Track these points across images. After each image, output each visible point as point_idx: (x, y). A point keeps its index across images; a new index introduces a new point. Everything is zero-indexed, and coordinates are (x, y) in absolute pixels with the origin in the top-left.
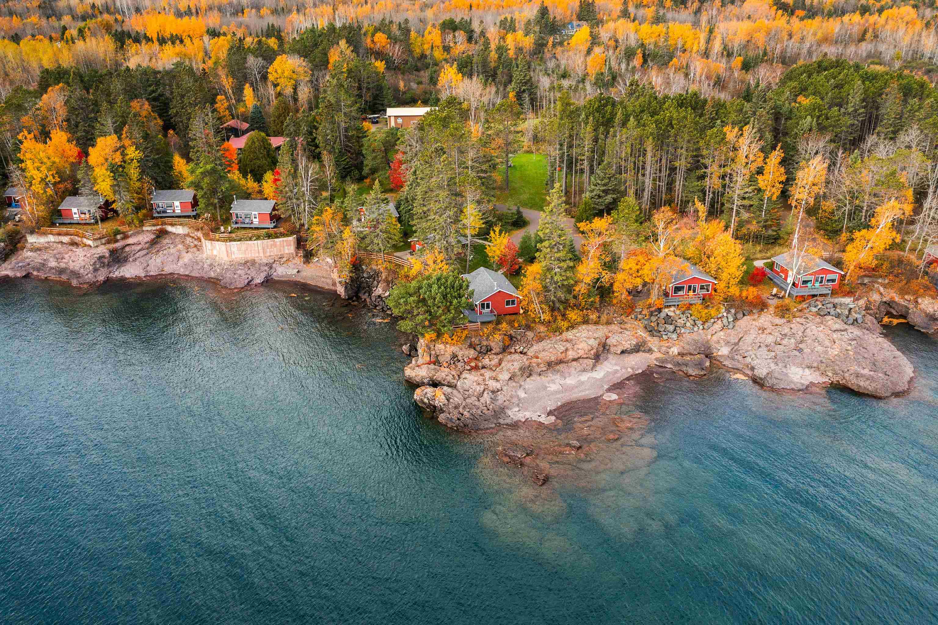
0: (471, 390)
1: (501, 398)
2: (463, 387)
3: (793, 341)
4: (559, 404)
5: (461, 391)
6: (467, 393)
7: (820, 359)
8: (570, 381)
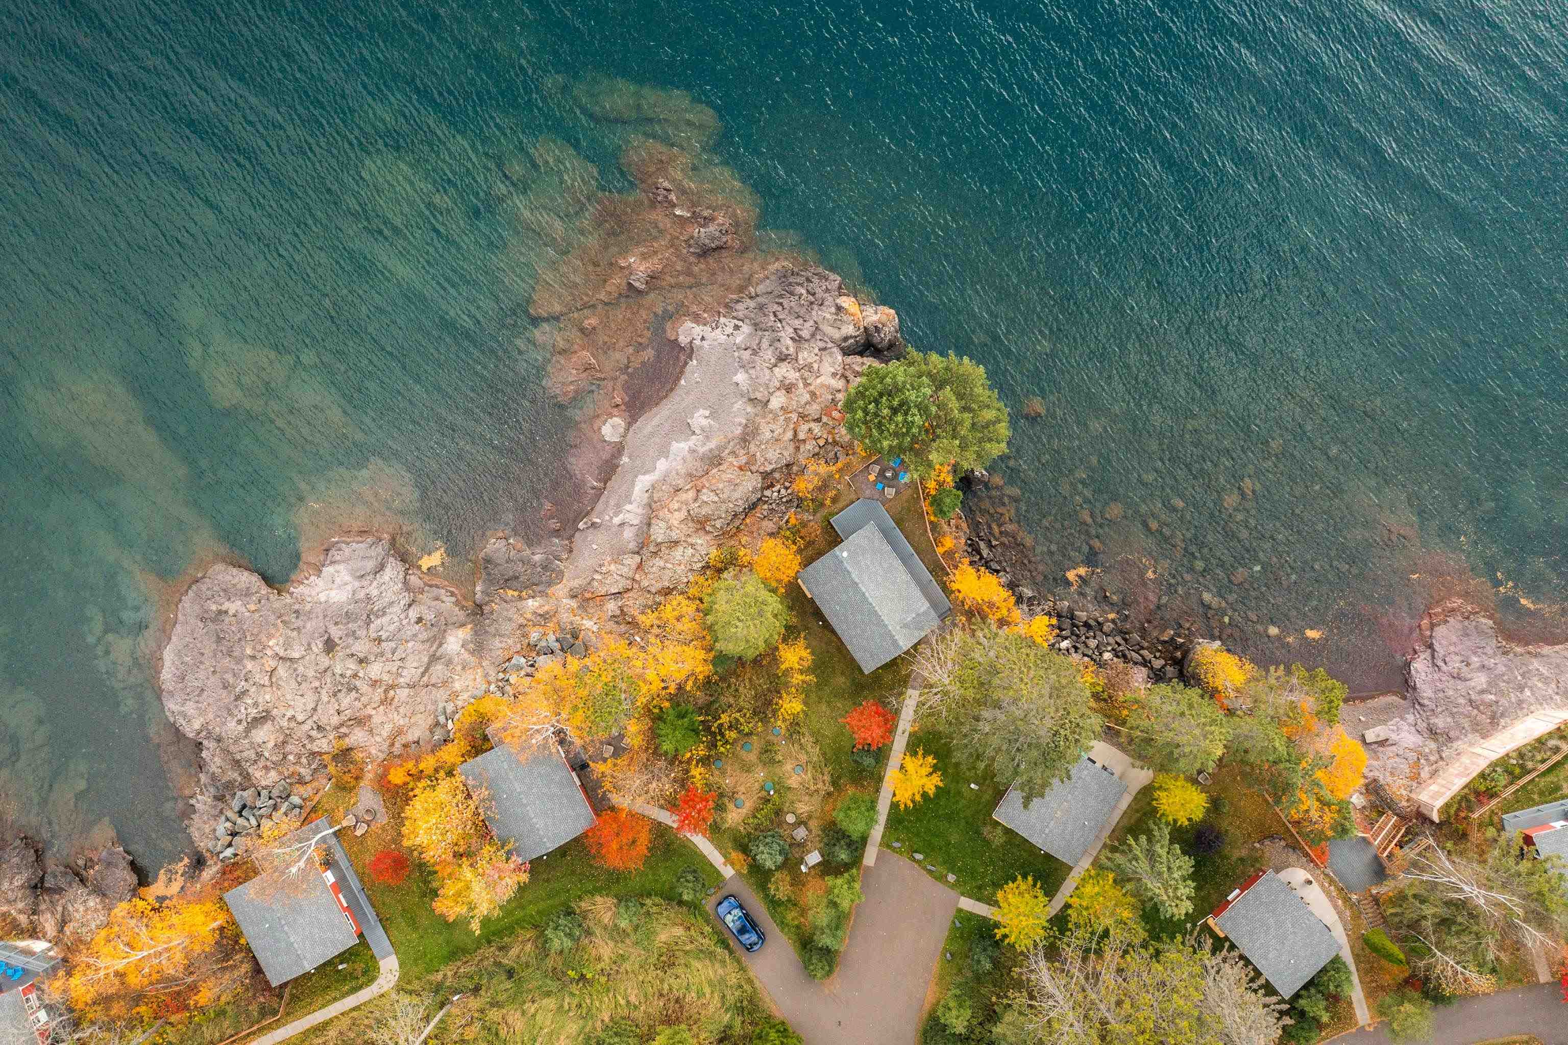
0: (816, 351)
1: (769, 355)
2: (831, 354)
3: (338, 671)
4: (683, 382)
5: (830, 345)
6: (821, 344)
7: (299, 623)
8: (680, 447)
